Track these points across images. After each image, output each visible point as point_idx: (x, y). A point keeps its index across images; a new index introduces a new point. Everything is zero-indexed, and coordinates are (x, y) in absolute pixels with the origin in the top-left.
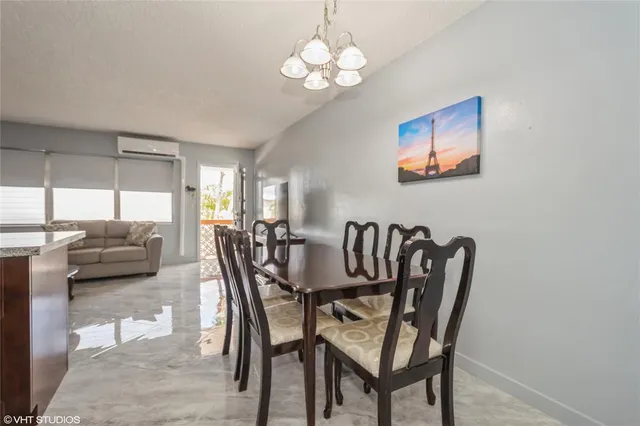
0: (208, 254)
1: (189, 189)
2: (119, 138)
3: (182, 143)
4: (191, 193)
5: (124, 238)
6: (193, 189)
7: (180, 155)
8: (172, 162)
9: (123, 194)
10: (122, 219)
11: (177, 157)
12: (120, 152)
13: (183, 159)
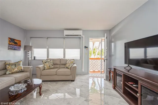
0: (95, 69)
1: (86, 47)
2: (65, 31)
3: (83, 31)
4: (86, 49)
5: (65, 65)
6: (87, 47)
7: (83, 35)
8: (80, 38)
9: (66, 50)
10: (66, 58)
11: (82, 36)
12: (65, 36)
13: (84, 36)
